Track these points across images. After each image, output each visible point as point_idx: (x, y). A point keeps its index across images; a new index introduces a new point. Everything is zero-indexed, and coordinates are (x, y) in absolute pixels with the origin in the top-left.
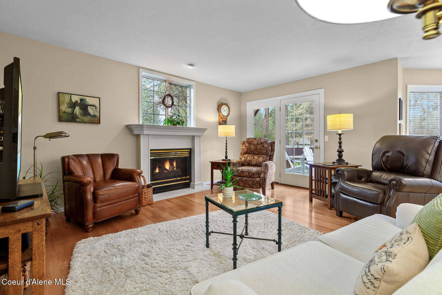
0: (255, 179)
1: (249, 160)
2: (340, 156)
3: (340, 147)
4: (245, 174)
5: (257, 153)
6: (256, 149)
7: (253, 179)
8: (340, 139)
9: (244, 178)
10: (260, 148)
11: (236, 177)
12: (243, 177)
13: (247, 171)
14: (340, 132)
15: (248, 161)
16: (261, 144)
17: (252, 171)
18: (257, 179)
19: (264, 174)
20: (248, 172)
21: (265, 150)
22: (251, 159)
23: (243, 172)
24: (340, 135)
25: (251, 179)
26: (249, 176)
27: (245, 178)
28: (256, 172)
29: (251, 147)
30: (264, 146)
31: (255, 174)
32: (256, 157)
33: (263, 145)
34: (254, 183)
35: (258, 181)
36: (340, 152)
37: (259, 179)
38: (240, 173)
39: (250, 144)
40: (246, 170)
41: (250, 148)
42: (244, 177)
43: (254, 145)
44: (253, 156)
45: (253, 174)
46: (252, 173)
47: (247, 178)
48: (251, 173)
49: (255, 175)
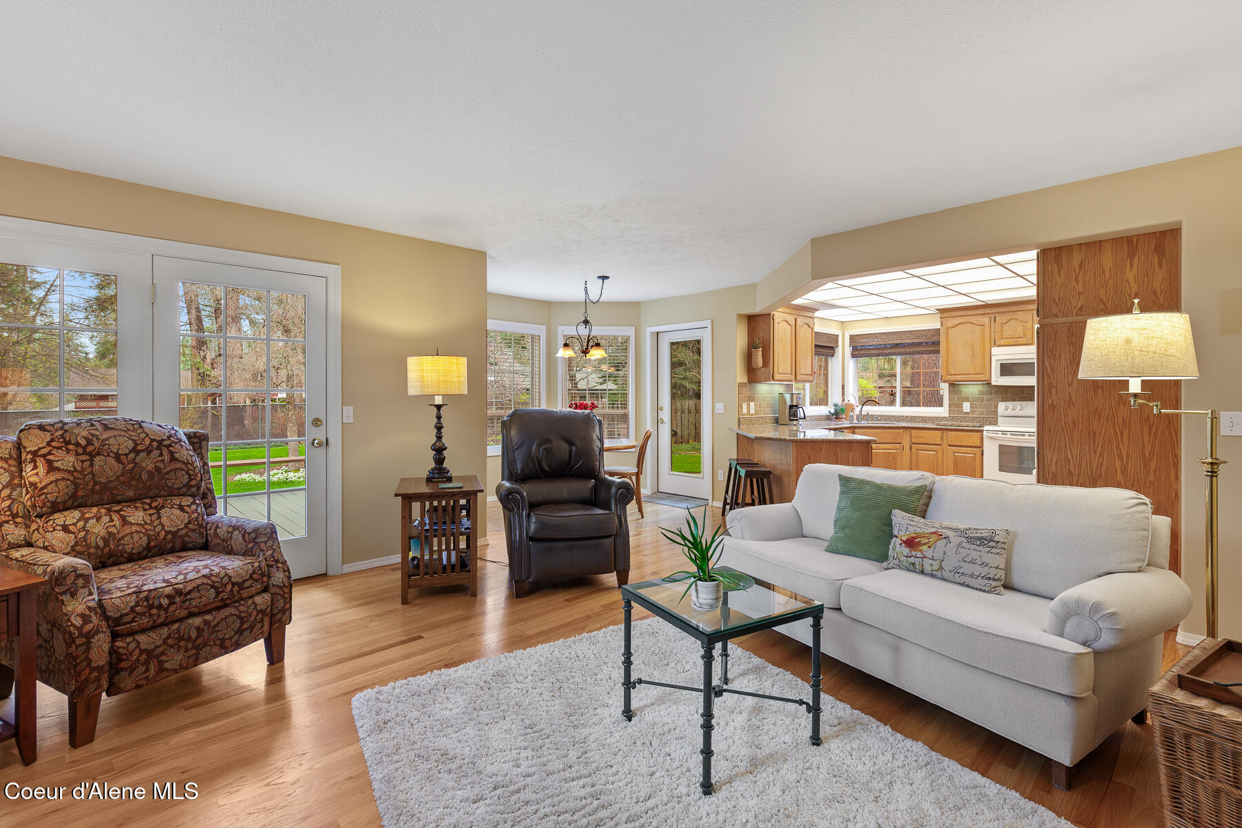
0: (250, 601)
1: (103, 538)
2: (439, 460)
3: (439, 438)
4: (193, 603)
5: (131, 494)
6: (132, 475)
7: (242, 608)
8: (439, 417)
9: (191, 621)
10: (157, 469)
11: (136, 637)
12: (180, 620)
13: (205, 581)
14: (438, 400)
15: (101, 544)
16: (158, 448)
17: (230, 572)
18: (258, 599)
19: (284, 571)
20: (213, 587)
21: (179, 473)
22: (113, 530)
23: (180, 595)
24: (439, 407)
25: (230, 610)
26: (219, 604)
27: (197, 621)
28: (251, 575)
29: (96, 468)
30: (177, 455)
31: (247, 584)
32: (137, 516)
33: (171, 453)
34: (245, 626)
35: (264, 607)
36: (439, 450)
37: (267, 596)
38: (166, 610)
39: (92, 456)
40: (198, 582)
41: (92, 472)
42: (191, 615)
43: (117, 457)
44: (117, 512)
45: (241, 585)
46: (234, 584)
47: (208, 617)
48: (229, 587)
49: (251, 586)
